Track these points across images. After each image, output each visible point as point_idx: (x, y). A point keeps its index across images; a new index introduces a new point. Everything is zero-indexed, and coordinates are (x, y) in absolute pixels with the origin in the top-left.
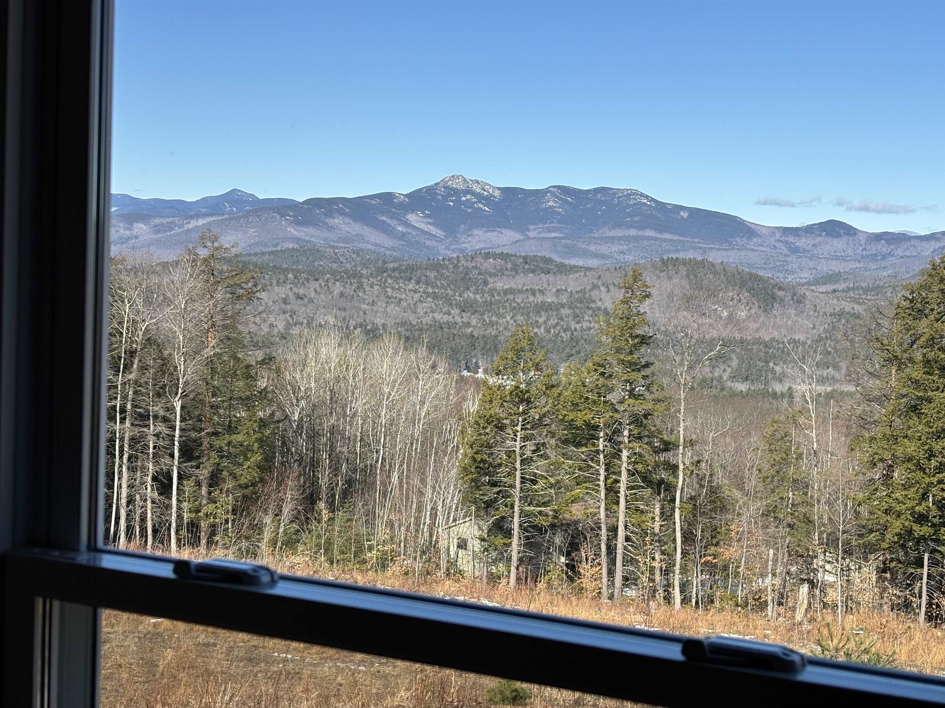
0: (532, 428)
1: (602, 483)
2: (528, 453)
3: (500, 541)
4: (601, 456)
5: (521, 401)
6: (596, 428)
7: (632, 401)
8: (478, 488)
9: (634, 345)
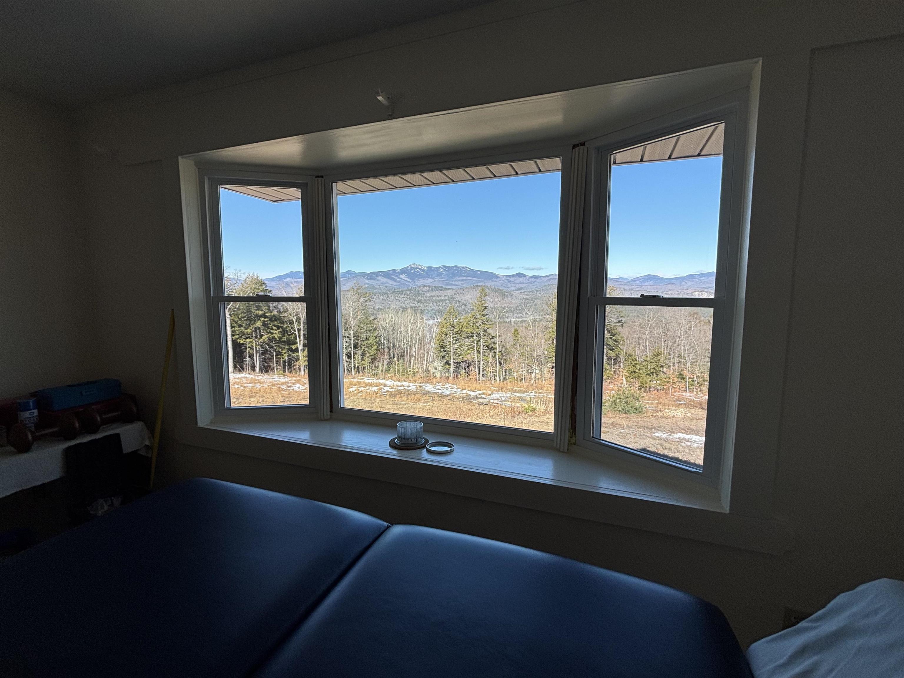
0: (455, 334)
1: (475, 349)
2: (454, 342)
3: (447, 367)
4: (475, 341)
5: (452, 327)
6: (473, 333)
7: (483, 325)
8: (441, 352)
9: (484, 310)
